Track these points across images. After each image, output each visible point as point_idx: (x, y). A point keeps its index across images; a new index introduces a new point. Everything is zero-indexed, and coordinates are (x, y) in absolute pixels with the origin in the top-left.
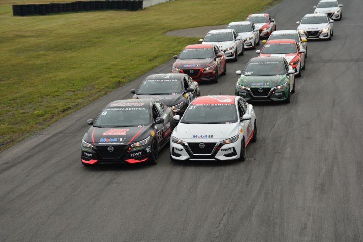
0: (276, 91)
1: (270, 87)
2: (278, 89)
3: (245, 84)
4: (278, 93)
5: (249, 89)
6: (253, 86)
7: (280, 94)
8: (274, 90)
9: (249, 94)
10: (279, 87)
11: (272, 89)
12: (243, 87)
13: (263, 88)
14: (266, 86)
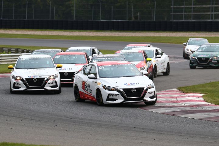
0: (213, 60)
1: (209, 57)
2: (214, 59)
3: (195, 56)
4: (214, 61)
5: (197, 58)
6: (199, 57)
7: (215, 62)
8: (212, 59)
9: (197, 61)
10: (215, 58)
11: (211, 58)
12: (194, 57)
13: (205, 58)
14: (207, 57)
